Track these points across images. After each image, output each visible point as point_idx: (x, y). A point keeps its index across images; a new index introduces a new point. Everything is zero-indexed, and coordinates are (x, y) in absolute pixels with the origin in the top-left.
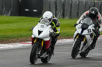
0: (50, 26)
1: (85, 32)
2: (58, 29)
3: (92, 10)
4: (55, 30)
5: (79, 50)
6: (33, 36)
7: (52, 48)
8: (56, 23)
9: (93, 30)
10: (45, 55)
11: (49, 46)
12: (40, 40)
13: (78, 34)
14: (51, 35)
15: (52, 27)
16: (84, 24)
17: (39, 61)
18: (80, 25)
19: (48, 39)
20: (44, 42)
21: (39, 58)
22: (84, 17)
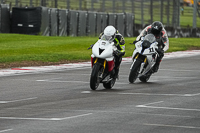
1: (147, 51)
2: (123, 47)
5: (138, 73)
6: (93, 56)
11: (112, 68)
12: (101, 60)
13: (137, 53)
16: (145, 42)
18: (141, 42)
19: (111, 59)
20: (107, 62)
21: (101, 82)
22: (146, 33)
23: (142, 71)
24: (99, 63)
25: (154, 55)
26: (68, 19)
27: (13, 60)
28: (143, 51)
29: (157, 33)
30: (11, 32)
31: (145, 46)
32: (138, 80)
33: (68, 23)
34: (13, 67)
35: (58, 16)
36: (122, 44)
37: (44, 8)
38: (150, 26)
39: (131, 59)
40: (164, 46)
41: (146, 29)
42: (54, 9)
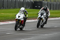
2: (27, 15)
4: (26, 16)
6: (16, 18)
9: (46, 15)
10: (21, 27)
11: (23, 23)
14: (24, 18)
15: (24, 15)
16: (42, 13)
20: (21, 21)
22: (42, 10)
23: (41, 24)
24: (18, 21)
26: (50, 5)
27: (34, 17)
28: (41, 16)
29: (45, 10)
30: (33, 9)
31: (42, 14)
33: (50, 6)
34: (34, 19)
35: (47, 4)
36: (27, 14)
37: (43, 2)
40: (48, 14)
41: (42, 9)
42: (46, 2)
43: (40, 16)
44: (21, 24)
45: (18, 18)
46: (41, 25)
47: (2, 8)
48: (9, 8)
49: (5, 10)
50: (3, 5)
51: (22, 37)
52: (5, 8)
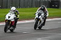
0: (14, 14)
1: (40, 17)
2: (18, 16)
3: (42, 7)
4: (17, 16)
5: (37, 26)
6: (6, 19)
7: (15, 24)
8: (17, 13)
9: (44, 16)
10: (11, 28)
11: (14, 24)
12: (9, 21)
13: (37, 18)
14: (14, 18)
16: (39, 13)
17: (9, 31)
19: (13, 21)
20: (11, 22)
21: (9, 29)
25: (43, 18)
32: (38, 28)
36: (18, 14)
38: (40, 8)
39: (34, 20)
43: (37, 16)
44: (11, 25)
45: (8, 19)
46: (39, 26)
47: (19, 7)
48: (25, 7)
49: (22, 9)
50: (20, 4)
51: (39, 36)
52: (22, 7)
